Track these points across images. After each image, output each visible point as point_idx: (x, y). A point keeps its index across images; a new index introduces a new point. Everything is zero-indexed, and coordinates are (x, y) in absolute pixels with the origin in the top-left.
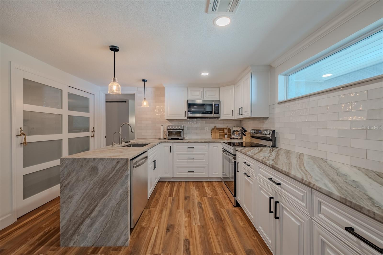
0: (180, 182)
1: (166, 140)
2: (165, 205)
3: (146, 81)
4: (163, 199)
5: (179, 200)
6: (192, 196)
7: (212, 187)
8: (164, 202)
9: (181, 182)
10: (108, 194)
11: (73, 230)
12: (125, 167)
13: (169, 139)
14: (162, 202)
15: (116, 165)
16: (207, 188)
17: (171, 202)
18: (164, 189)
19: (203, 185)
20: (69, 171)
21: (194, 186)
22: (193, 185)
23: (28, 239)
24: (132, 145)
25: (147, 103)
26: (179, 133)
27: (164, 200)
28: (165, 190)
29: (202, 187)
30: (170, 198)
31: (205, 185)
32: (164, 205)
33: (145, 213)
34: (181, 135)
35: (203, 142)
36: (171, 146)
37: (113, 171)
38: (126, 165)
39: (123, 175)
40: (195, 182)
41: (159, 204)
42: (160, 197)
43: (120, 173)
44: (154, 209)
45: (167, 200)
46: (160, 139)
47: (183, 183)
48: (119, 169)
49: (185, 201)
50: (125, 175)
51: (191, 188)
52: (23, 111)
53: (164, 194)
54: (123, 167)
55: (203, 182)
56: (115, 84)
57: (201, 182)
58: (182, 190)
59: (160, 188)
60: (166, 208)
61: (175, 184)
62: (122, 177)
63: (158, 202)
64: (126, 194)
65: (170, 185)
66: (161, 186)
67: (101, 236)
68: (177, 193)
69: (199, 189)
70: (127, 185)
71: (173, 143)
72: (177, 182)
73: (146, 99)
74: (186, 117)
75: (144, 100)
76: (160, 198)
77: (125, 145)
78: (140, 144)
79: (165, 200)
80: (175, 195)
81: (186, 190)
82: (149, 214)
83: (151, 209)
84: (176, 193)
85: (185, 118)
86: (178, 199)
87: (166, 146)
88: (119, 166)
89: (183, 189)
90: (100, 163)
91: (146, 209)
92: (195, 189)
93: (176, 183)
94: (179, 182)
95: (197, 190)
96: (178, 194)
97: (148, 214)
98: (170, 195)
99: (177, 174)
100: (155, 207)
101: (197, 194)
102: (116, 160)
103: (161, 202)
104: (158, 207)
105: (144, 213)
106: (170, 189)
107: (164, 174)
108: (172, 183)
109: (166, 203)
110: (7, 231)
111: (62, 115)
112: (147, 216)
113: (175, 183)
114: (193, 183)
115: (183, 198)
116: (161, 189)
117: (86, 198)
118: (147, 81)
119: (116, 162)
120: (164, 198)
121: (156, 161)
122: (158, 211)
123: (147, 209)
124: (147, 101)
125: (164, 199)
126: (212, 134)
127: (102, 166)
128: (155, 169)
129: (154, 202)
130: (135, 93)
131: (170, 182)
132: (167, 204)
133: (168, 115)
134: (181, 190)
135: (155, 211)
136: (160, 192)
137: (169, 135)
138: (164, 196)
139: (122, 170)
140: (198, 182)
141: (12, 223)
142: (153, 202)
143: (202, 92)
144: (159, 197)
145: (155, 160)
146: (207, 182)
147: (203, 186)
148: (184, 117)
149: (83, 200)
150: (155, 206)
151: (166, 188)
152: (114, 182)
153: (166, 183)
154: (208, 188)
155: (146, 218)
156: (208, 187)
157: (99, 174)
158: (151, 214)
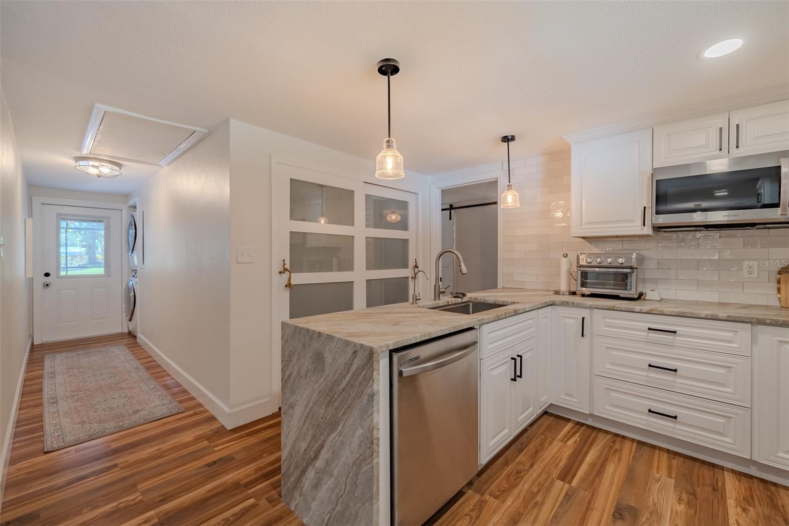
0: (617, 435)
1: (577, 299)
2: (536, 504)
3: (513, 138)
4: (536, 480)
5: (589, 508)
6: (651, 513)
7: (767, 511)
8: (535, 490)
9: (624, 437)
10: (340, 428)
11: (295, 478)
12: (368, 370)
13: (583, 295)
14: (530, 487)
15: (351, 359)
16: (739, 510)
17: (558, 504)
18: (555, 442)
19: (720, 484)
20: (290, 351)
21: (674, 475)
22: (670, 468)
23: (264, 455)
24: (471, 304)
25: (514, 196)
26: (623, 279)
27: (539, 484)
28: (557, 448)
29: (709, 489)
30: (562, 483)
31: (732, 487)
32: (533, 502)
33: (464, 505)
34: (629, 284)
35: (720, 317)
36: (583, 319)
37: (348, 373)
38: (369, 366)
39: (363, 392)
40: (681, 459)
41: (516, 492)
42: (532, 466)
43: (358, 383)
44: (497, 501)
45: (549, 490)
46: (557, 293)
47: (627, 444)
48: (356, 371)
49: (614, 522)
50: (367, 392)
51: (658, 476)
52: (289, 232)
53: (546, 461)
54: (363, 368)
55: (722, 468)
56: (390, 153)
57: (713, 466)
58: (614, 472)
59: (542, 434)
60: (532, 518)
61: (595, 438)
62: (361, 395)
63: (518, 480)
64: (370, 447)
65: (578, 435)
66: (549, 428)
67: (329, 523)
68: (591, 477)
69: (694, 494)
70: (371, 422)
71: (591, 308)
72: (607, 432)
73: (511, 185)
74: (646, 228)
75: (508, 189)
76: (528, 470)
77: (448, 302)
78: (490, 302)
79: (541, 486)
80: (583, 480)
81: (630, 477)
82: (473, 514)
83: (487, 497)
84: (588, 473)
85: (642, 230)
86: (589, 502)
87: (570, 317)
88: (357, 363)
89: (622, 470)
90: (327, 347)
91: (474, 491)
92: (672, 490)
93: (601, 436)
94: (615, 438)
95: (684, 496)
96: (593, 481)
97: (472, 510)
98: (566, 474)
99: (607, 407)
100: (501, 495)
101: (675, 514)
102: (352, 346)
103: (525, 486)
104: (509, 502)
105: (463, 503)
106: (574, 452)
107: (563, 397)
108: (589, 430)
109: (539, 498)
110: (260, 424)
111: (353, 236)
112: (467, 517)
113: (599, 436)
114: (669, 459)
115: (609, 509)
116: (546, 439)
117: (310, 420)
118: (514, 140)
119: (352, 351)
120: (539, 476)
121: (521, 357)
122: (504, 514)
123: (477, 492)
124: (514, 191)
125: (541, 479)
126: (779, 290)
127: (331, 353)
128: (514, 380)
129: (506, 475)
130: (497, 178)
131: (583, 425)
132: (543, 503)
133: (581, 225)
134: (610, 468)
135: (495, 512)
136: (537, 451)
137: (583, 285)
138: (545, 467)
139: (362, 376)
140: (698, 464)
141: (271, 414)
142: (504, 474)
143: (721, 129)
144: (528, 465)
145: (519, 354)
146: (743, 478)
147: (718, 490)
148: (639, 228)
149: (305, 421)
150: (503, 491)
151: (561, 441)
152: (348, 403)
153: (569, 426)
154: (744, 510)
155: (461, 522)
156: (746, 502)
157: (327, 373)
158: (479, 515)
